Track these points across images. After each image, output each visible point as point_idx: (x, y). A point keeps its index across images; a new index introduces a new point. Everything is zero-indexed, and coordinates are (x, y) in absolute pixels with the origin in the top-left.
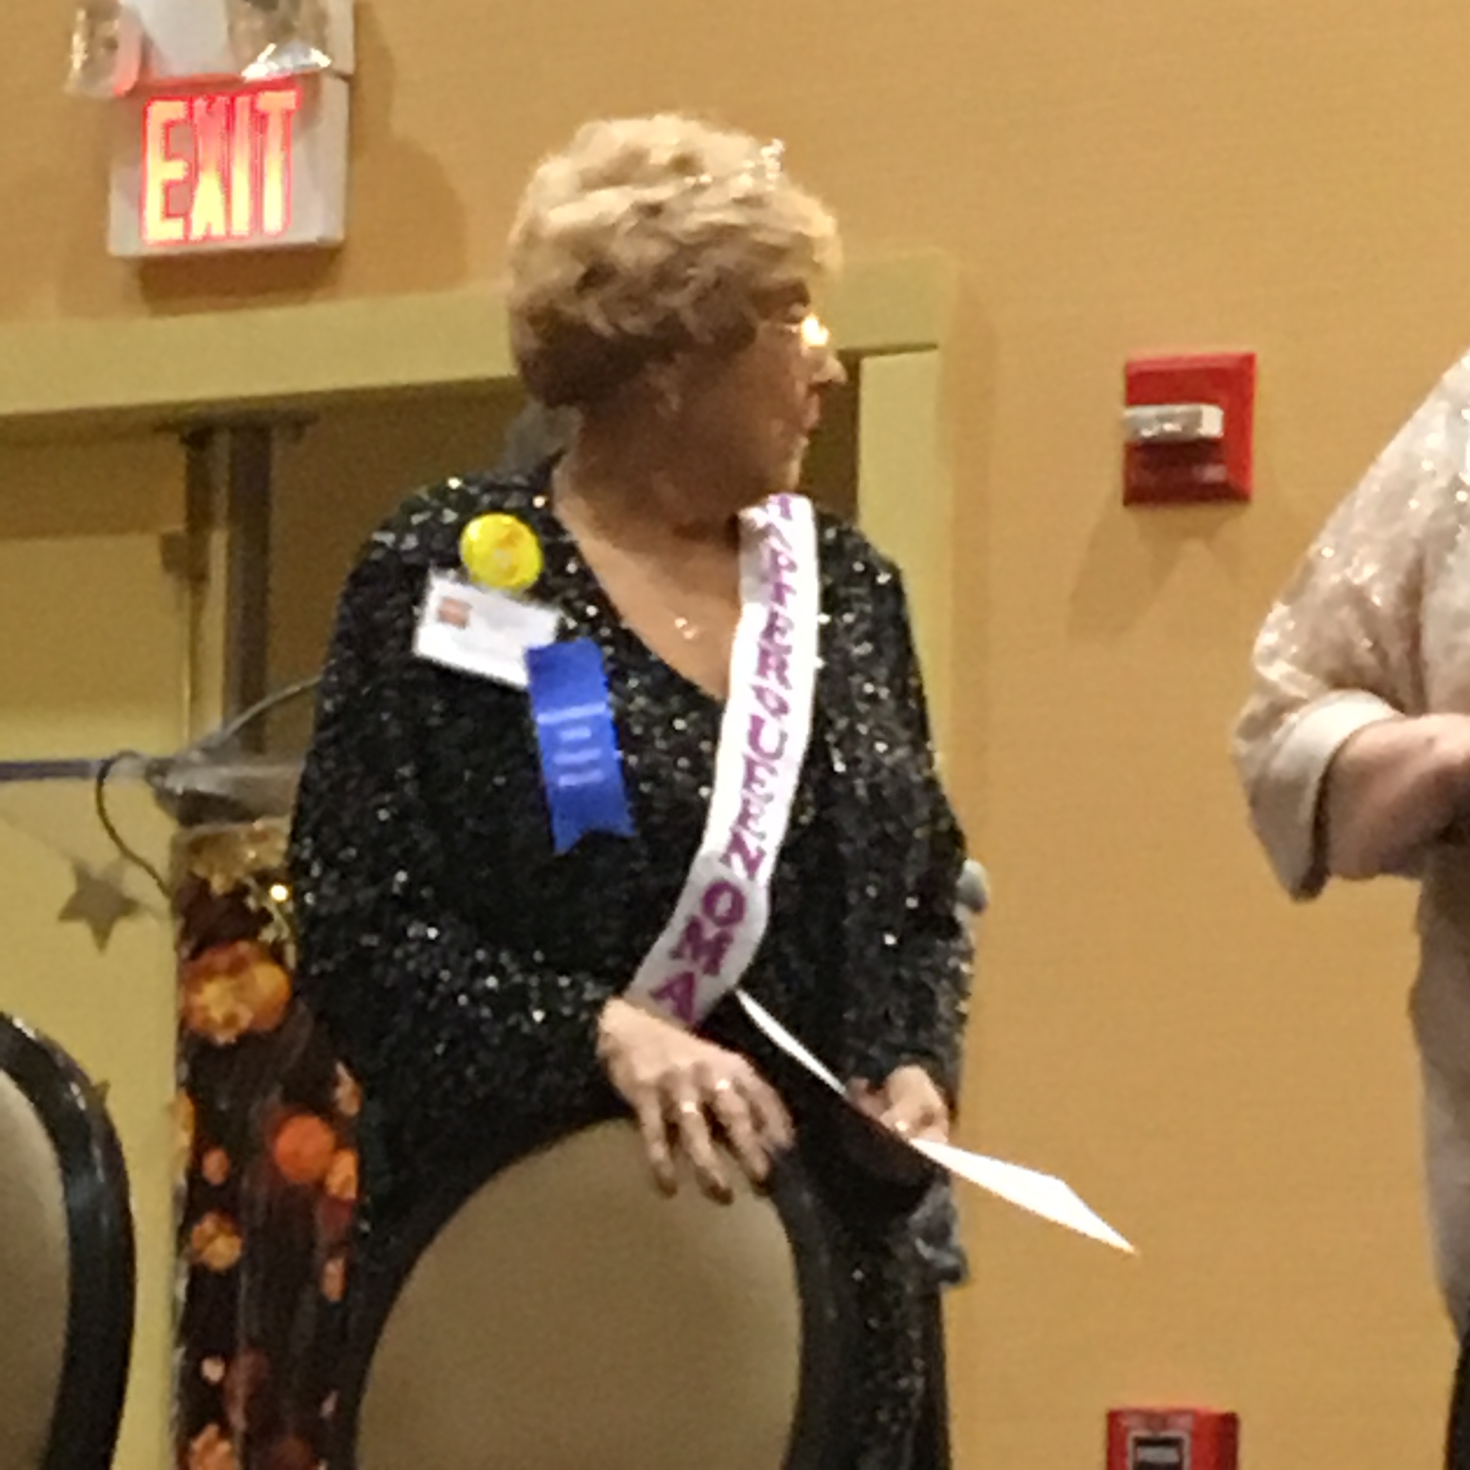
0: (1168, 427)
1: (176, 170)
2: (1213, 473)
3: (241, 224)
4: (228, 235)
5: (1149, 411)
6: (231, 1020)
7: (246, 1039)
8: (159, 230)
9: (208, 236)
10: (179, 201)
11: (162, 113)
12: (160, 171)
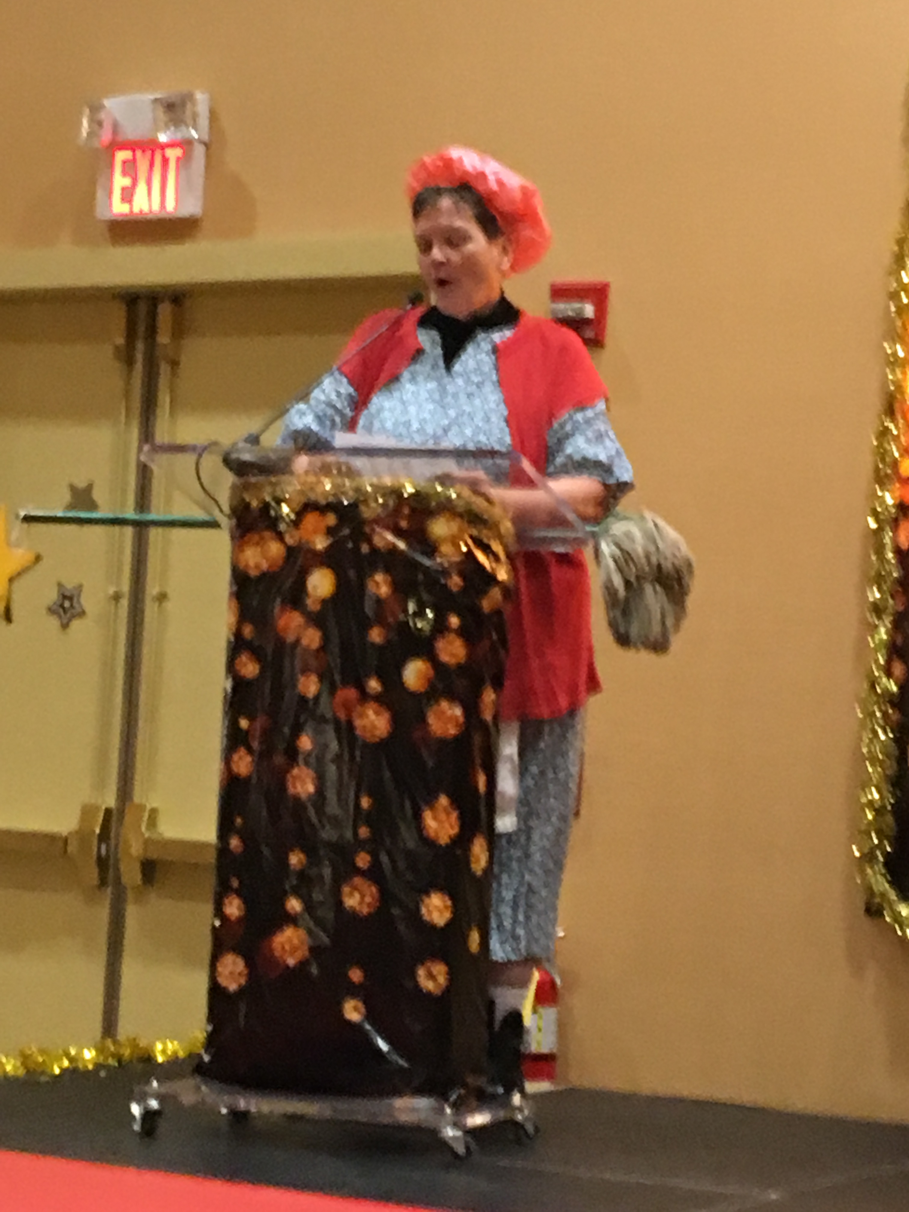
0: (572, 313)
1: (127, 182)
2: (589, 334)
3: (156, 207)
4: (151, 211)
5: (561, 305)
6: (257, 566)
7: (264, 576)
8: (119, 208)
9: (141, 211)
10: (128, 195)
11: (122, 156)
12: (120, 181)
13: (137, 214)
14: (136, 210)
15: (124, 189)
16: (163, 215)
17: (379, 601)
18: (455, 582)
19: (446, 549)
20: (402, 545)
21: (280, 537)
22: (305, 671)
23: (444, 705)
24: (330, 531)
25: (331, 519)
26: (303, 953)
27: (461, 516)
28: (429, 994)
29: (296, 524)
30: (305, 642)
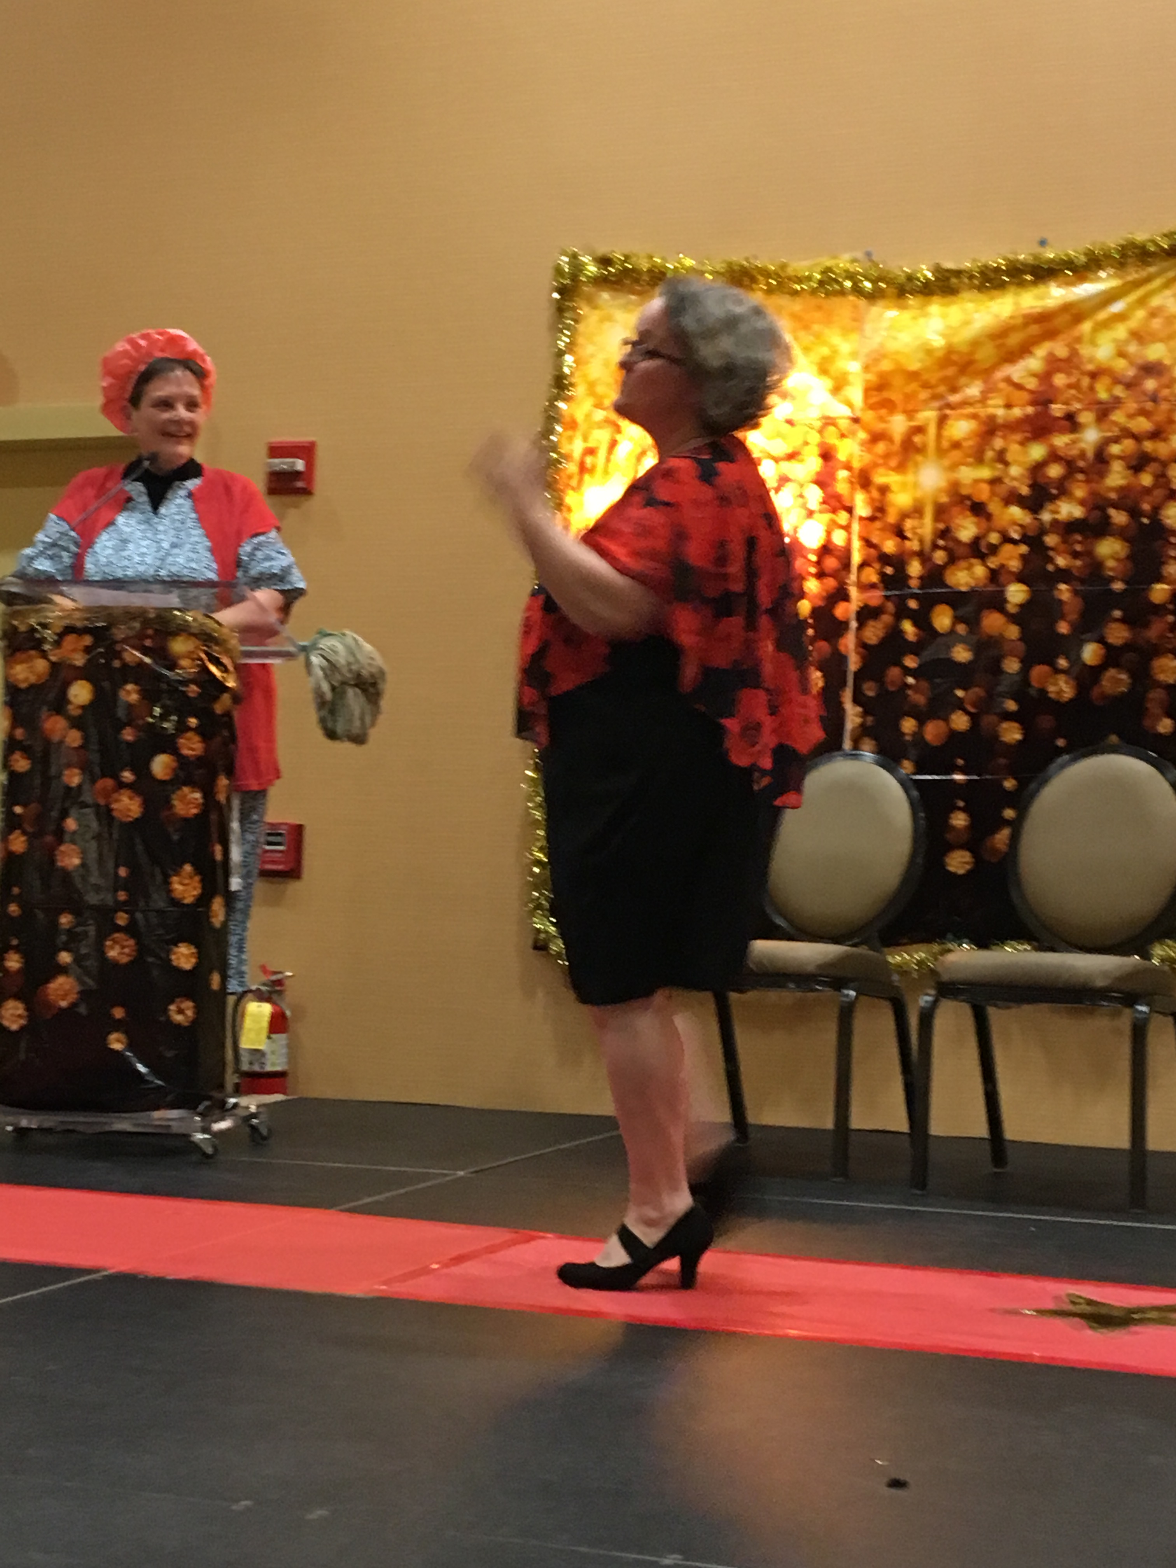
0: (285, 467)
2: (300, 484)
5: (277, 461)
6: (26, 680)
7: (32, 687)
17: (130, 706)
18: (193, 690)
19: (184, 663)
20: (147, 660)
21: (44, 655)
22: (69, 766)
23: (186, 789)
24: (87, 650)
25: (88, 640)
26: (73, 997)
27: (194, 635)
28: (178, 1026)
29: (58, 644)
30: (68, 740)
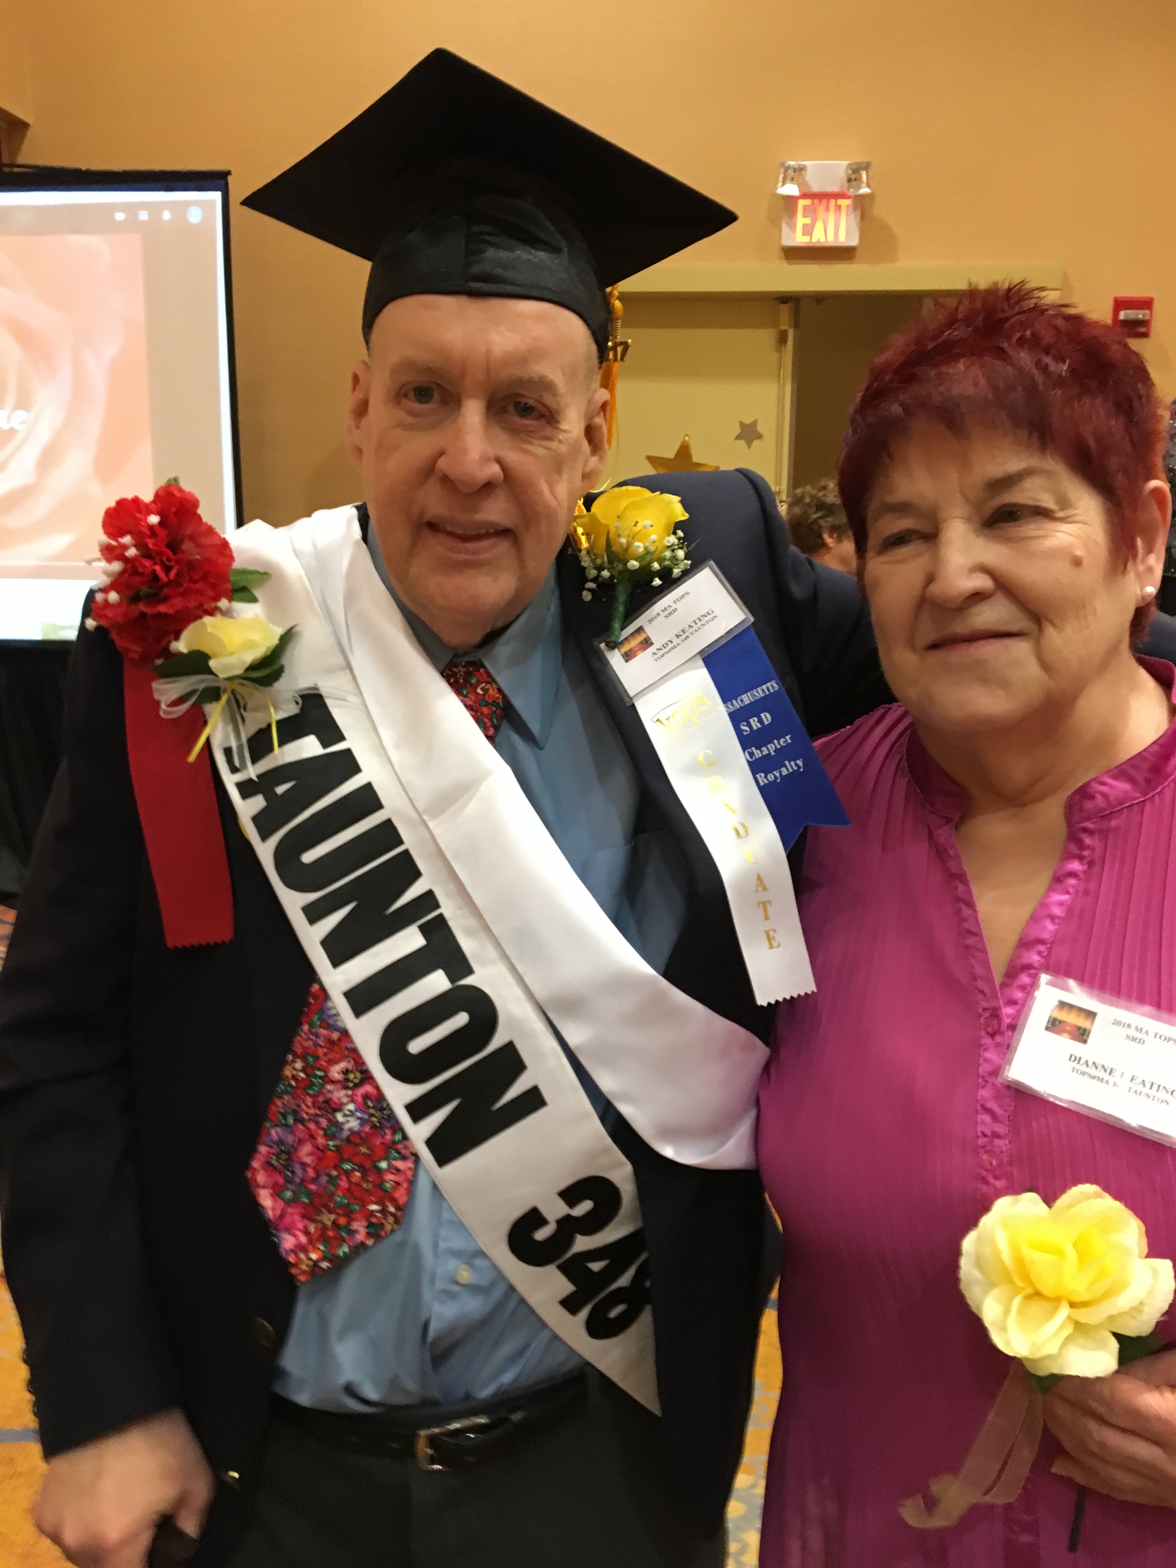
1: (807, 221)
2: (1142, 329)
3: (831, 239)
4: (826, 241)
8: (800, 239)
9: (818, 241)
10: (808, 230)
11: (802, 203)
12: (801, 220)
13: (814, 243)
14: (814, 240)
15: (804, 225)
16: (834, 244)
